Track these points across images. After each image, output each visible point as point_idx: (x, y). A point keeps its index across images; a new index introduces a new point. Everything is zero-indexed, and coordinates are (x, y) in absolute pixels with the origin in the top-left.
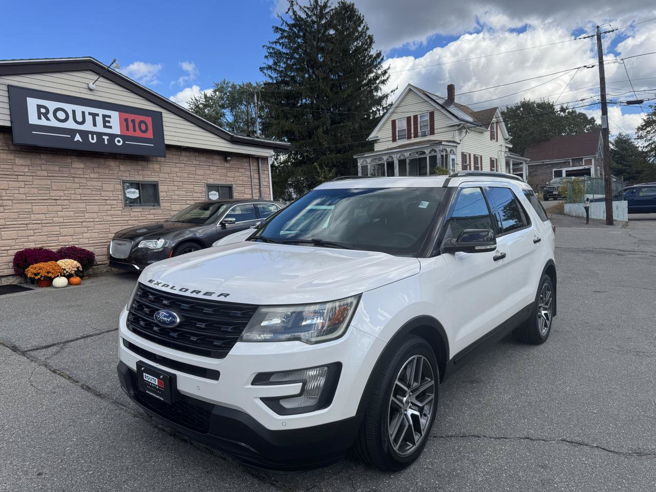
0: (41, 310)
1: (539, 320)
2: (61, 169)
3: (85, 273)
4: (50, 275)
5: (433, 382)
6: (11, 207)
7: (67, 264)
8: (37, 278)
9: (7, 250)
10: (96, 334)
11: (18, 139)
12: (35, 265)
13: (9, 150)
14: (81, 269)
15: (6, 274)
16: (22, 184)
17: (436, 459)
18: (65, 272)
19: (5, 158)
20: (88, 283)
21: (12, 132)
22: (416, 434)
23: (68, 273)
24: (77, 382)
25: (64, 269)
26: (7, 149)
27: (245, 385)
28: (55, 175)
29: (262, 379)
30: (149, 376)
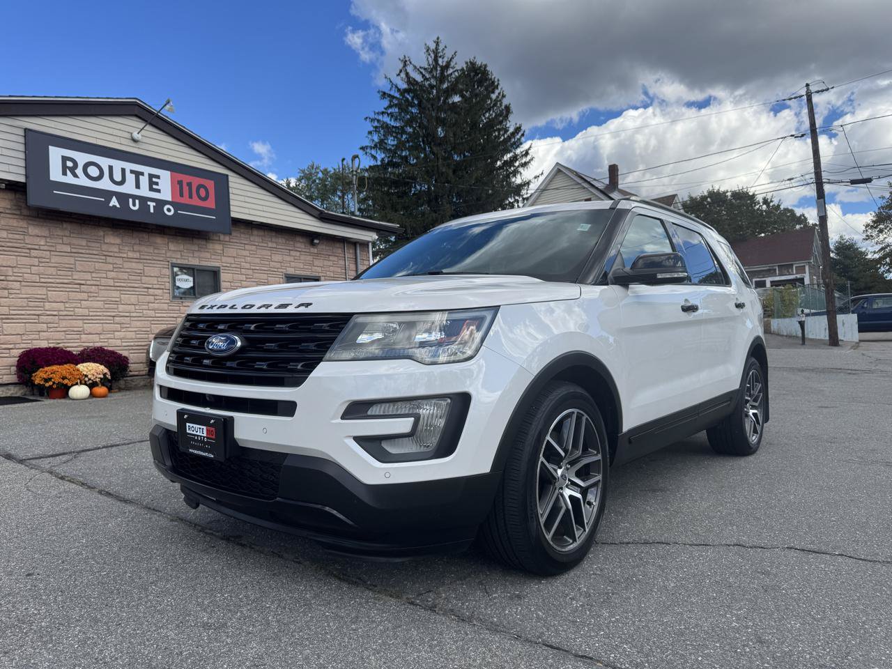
0: (49, 421)
1: (746, 420)
2: (89, 244)
3: (114, 385)
4: (66, 381)
5: (599, 457)
6: (18, 292)
7: (90, 368)
8: (47, 385)
9: (9, 349)
10: (125, 444)
11: (34, 199)
12: (46, 369)
13: (21, 215)
14: (109, 377)
15: (6, 382)
16: (36, 261)
17: (607, 565)
18: (87, 379)
19: (15, 225)
20: (117, 396)
21: (26, 192)
22: (578, 529)
23: (91, 382)
24: (94, 488)
25: (86, 376)
26: (18, 212)
27: (332, 419)
28: (81, 251)
29: (357, 409)
30: (195, 426)
